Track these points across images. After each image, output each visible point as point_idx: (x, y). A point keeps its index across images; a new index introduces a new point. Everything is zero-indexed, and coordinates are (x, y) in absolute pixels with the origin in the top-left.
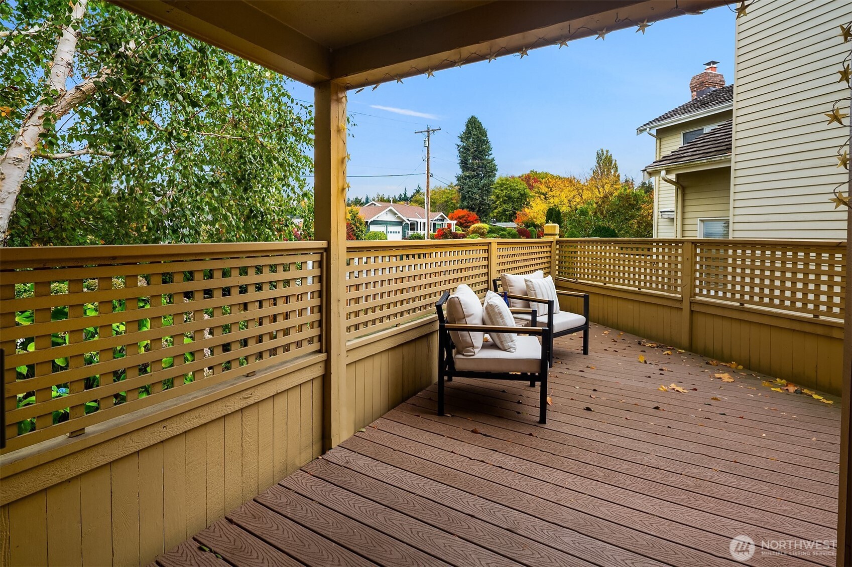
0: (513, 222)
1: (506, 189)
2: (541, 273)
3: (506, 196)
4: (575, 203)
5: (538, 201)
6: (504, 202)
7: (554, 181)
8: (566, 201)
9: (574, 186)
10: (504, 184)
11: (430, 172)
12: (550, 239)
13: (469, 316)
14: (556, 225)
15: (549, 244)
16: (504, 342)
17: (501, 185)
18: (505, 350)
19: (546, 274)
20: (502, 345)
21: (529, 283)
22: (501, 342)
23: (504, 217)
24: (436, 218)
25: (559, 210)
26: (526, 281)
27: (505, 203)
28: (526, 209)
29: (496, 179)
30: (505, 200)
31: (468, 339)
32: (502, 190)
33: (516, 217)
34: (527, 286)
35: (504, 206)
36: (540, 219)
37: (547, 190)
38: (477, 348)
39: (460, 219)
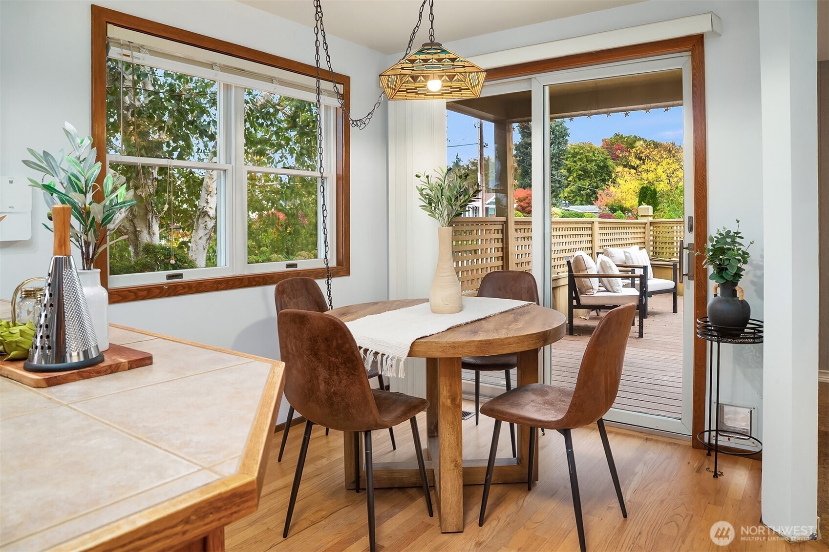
0: (593, 204)
1: (581, 160)
2: (637, 247)
3: (580, 170)
4: (676, 179)
5: (627, 177)
6: (580, 177)
7: (648, 151)
8: (664, 177)
9: (674, 157)
10: (577, 153)
11: (484, 141)
12: (644, 220)
13: (589, 268)
14: (650, 207)
15: (644, 226)
16: (613, 287)
17: (574, 155)
18: (614, 292)
19: (641, 248)
20: (612, 288)
21: (627, 254)
22: (611, 287)
23: (578, 198)
24: (489, 201)
25: (655, 190)
26: (625, 252)
27: (580, 180)
28: (612, 188)
29: (569, 147)
30: (580, 175)
31: (589, 284)
32: (575, 162)
33: (597, 198)
34: (626, 256)
35: (579, 184)
36: (631, 201)
37: (638, 162)
38: (595, 290)
39: (521, 201)
